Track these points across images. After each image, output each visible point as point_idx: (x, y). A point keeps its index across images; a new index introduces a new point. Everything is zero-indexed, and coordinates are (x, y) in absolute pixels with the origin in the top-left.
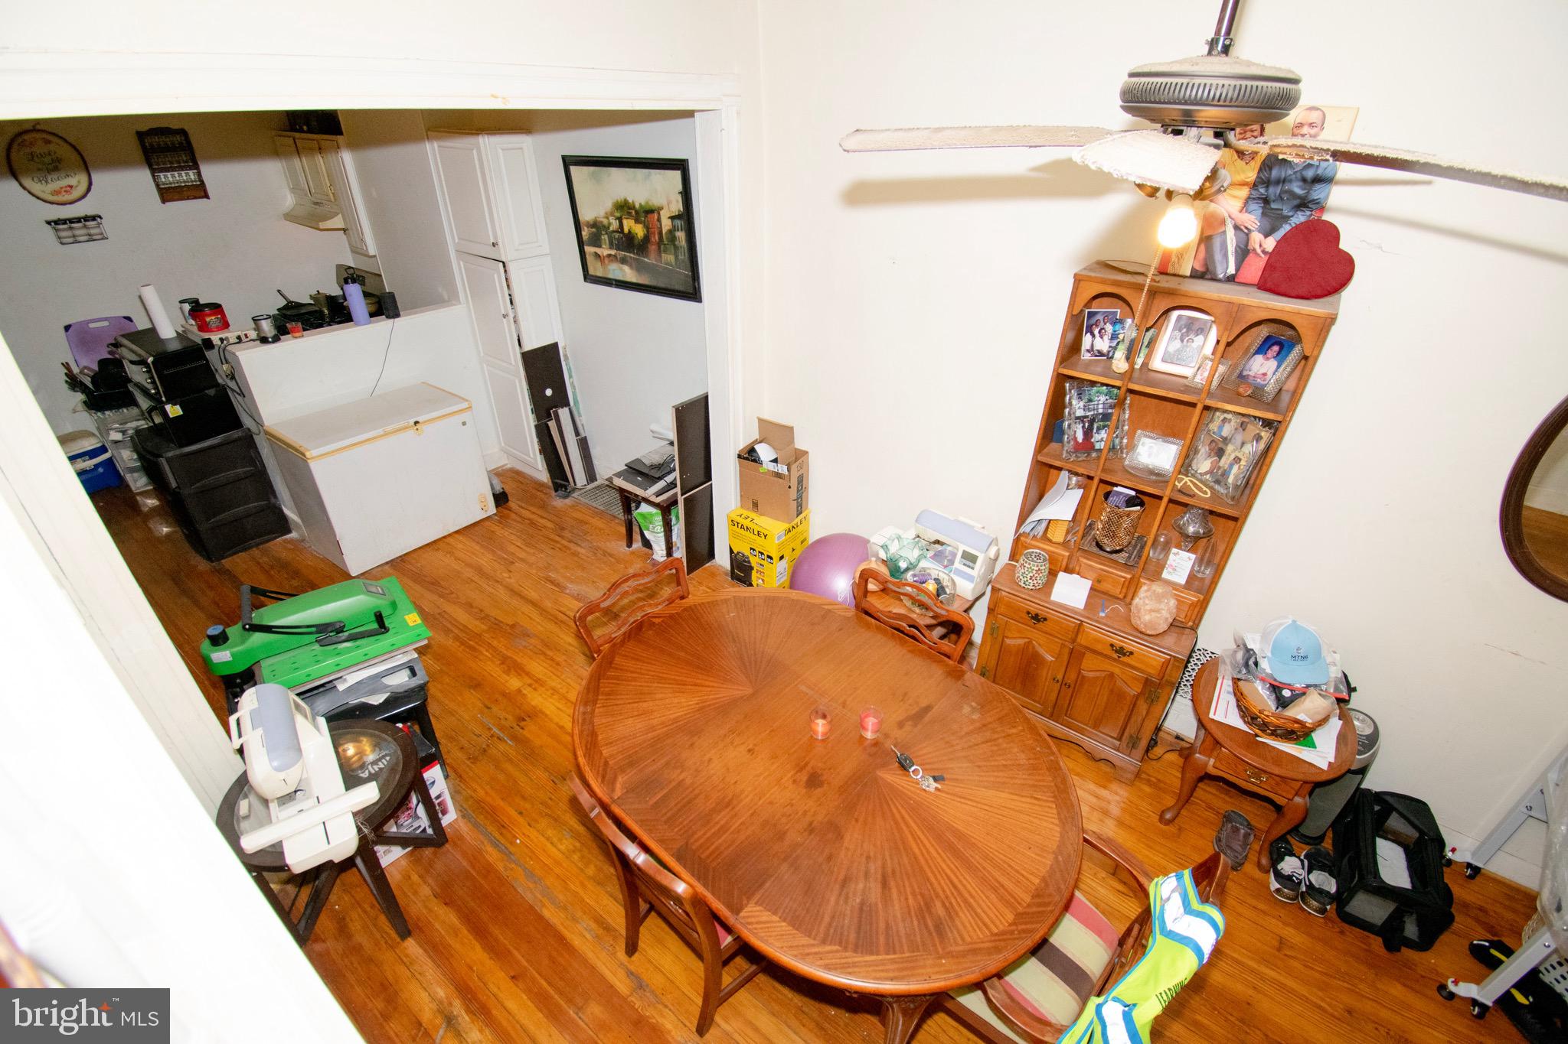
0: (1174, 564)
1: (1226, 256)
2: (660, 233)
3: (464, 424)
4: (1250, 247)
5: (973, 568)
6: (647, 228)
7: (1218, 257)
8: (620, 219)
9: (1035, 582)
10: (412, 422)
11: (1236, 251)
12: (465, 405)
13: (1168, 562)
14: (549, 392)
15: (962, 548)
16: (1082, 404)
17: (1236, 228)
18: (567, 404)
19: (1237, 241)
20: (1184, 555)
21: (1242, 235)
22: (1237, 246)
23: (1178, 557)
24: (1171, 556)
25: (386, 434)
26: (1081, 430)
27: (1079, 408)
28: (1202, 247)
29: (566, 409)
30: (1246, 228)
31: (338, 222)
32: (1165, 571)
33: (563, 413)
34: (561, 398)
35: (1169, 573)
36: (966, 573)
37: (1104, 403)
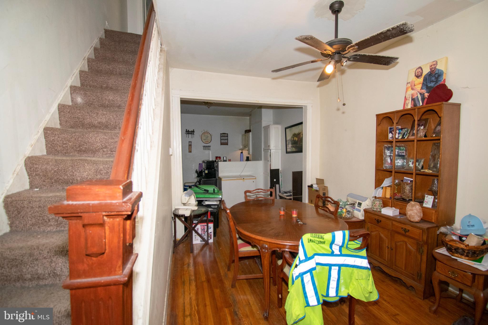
0: (427, 201)
1: (419, 101)
2: (300, 138)
3: (253, 182)
4: (425, 97)
5: (360, 207)
6: (298, 138)
7: (417, 102)
8: (293, 138)
9: (376, 207)
10: (243, 178)
11: (421, 99)
12: (255, 178)
13: (425, 200)
14: (275, 180)
15: (358, 201)
16: (389, 152)
17: (420, 94)
18: (279, 184)
19: (421, 97)
20: (430, 197)
21: (422, 95)
22: (421, 98)
23: (428, 198)
24: (426, 198)
25: (237, 179)
26: (390, 159)
27: (388, 153)
28: (413, 101)
29: (278, 185)
30: (423, 93)
31: (247, 149)
32: (424, 203)
33: (277, 186)
34: (278, 182)
35: (426, 204)
36: (358, 209)
37: (398, 152)
